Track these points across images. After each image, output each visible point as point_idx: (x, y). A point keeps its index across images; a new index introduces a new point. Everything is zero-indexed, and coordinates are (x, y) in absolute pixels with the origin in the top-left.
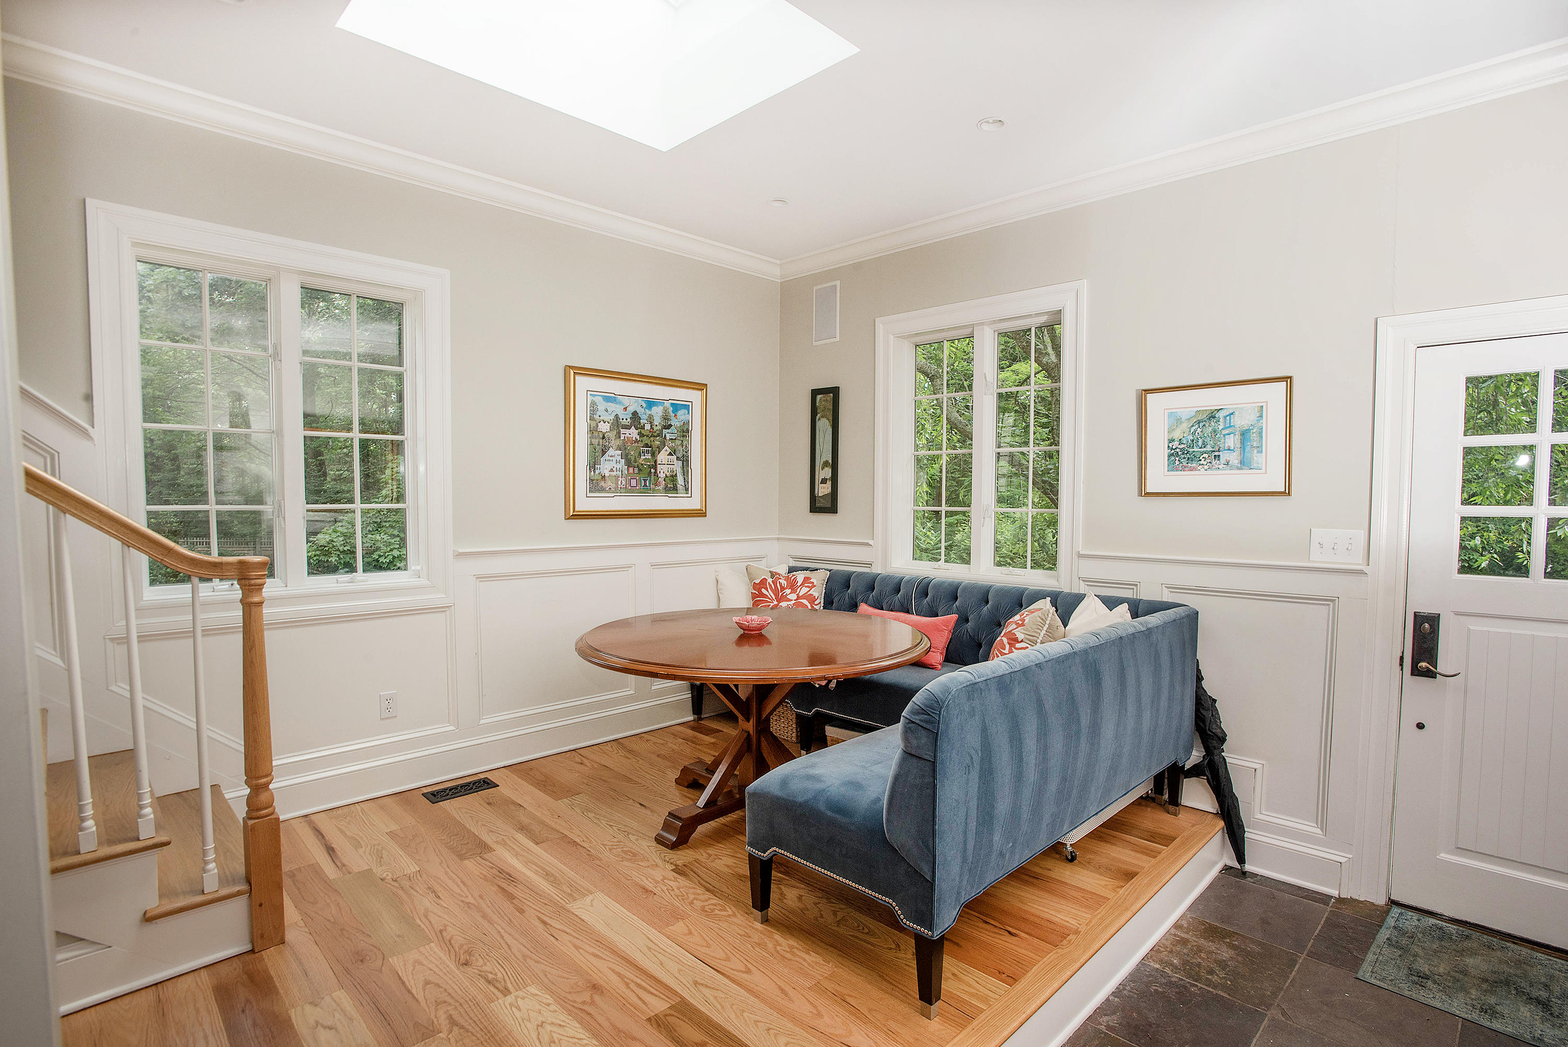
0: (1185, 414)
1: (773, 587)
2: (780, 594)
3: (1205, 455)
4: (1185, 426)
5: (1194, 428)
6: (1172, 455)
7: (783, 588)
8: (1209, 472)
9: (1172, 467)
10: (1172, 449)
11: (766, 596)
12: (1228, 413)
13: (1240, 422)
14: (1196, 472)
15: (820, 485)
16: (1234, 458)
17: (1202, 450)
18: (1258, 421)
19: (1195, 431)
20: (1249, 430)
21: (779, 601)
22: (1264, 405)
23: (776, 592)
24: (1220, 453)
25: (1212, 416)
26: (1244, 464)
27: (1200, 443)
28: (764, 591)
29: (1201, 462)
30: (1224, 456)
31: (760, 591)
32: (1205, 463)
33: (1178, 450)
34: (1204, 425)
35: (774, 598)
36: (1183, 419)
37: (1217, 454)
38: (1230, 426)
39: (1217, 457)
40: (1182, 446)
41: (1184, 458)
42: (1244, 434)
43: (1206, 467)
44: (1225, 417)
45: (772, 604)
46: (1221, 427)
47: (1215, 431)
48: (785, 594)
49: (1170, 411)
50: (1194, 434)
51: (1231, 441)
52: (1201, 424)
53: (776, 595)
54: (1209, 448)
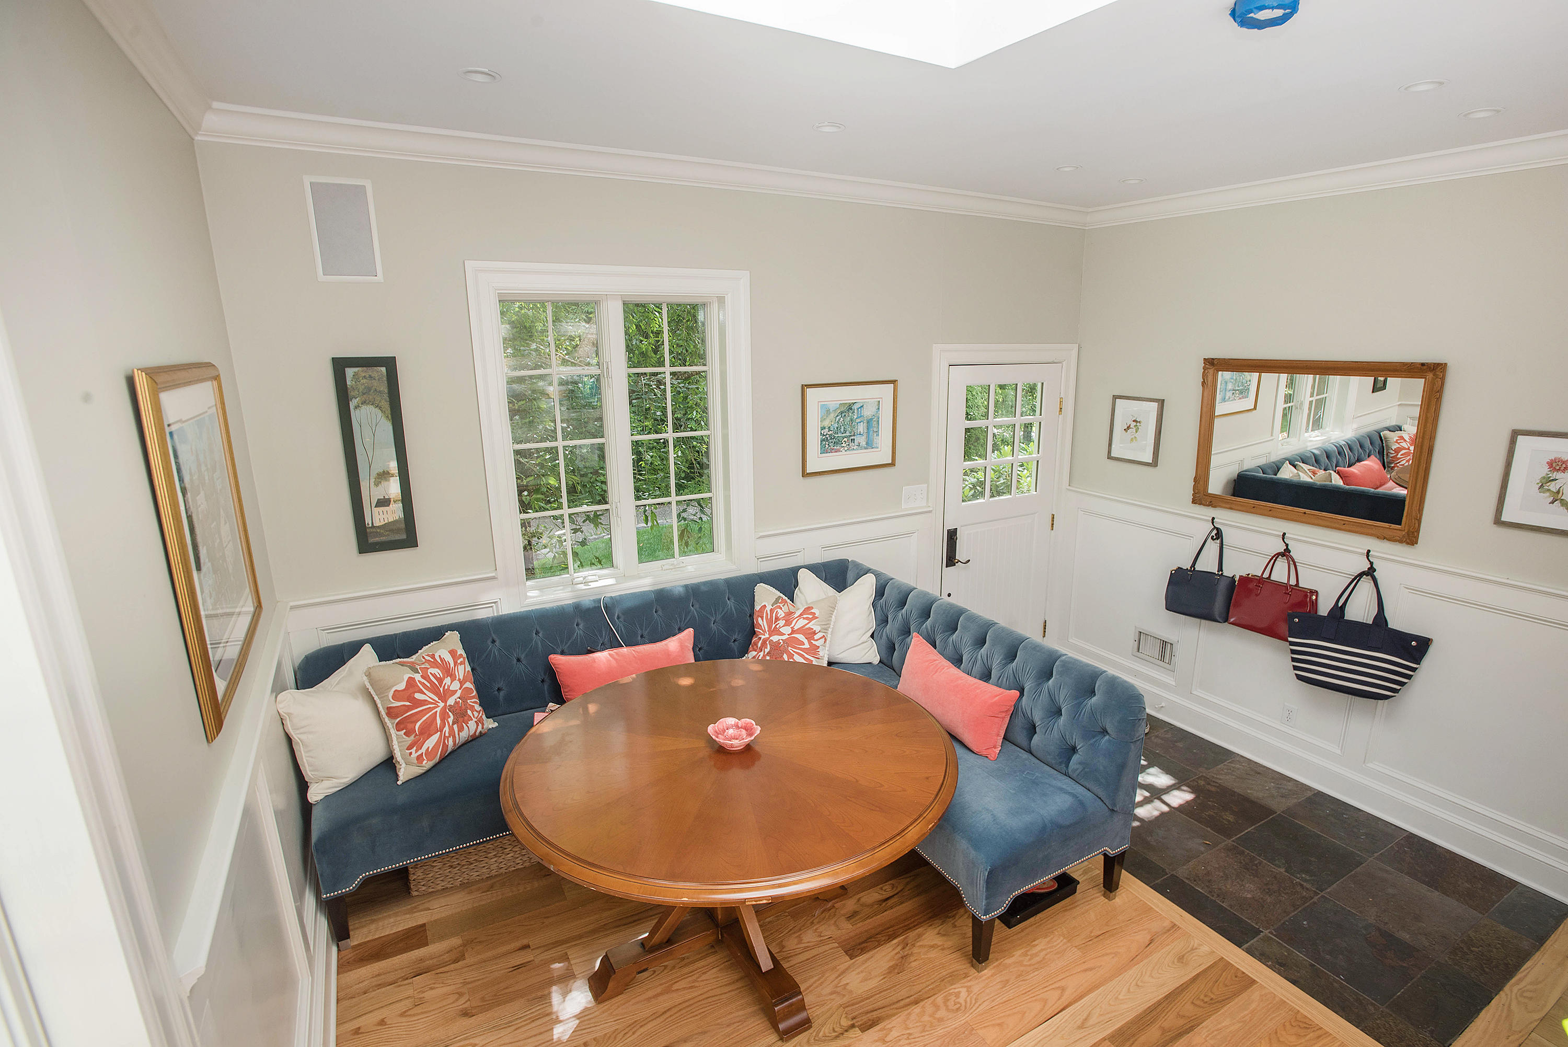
0: (833, 406)
1: (429, 685)
2: (441, 689)
3: (845, 439)
4: (832, 415)
5: (838, 417)
6: (824, 440)
7: (440, 680)
8: (848, 452)
9: (824, 451)
10: (824, 435)
11: (424, 702)
12: (859, 406)
13: (868, 412)
14: (840, 453)
15: (376, 510)
16: (862, 440)
17: (844, 435)
18: (877, 412)
19: (839, 419)
20: (872, 419)
21: (445, 700)
22: (881, 400)
23: (434, 689)
24: (855, 437)
25: (850, 407)
26: (869, 445)
27: (842, 430)
28: (418, 696)
29: (843, 445)
30: (858, 439)
31: (411, 699)
32: (845, 445)
33: (828, 436)
34: (845, 415)
35: (437, 699)
36: (831, 411)
37: (852, 438)
38: (861, 416)
39: (853, 440)
40: (831, 432)
41: (832, 442)
42: (869, 422)
43: (846, 449)
44: (858, 409)
45: (438, 709)
46: (855, 417)
47: (852, 420)
48: (446, 687)
49: (823, 403)
50: (838, 422)
51: (861, 428)
52: (843, 415)
53: (437, 693)
54: (848, 434)
